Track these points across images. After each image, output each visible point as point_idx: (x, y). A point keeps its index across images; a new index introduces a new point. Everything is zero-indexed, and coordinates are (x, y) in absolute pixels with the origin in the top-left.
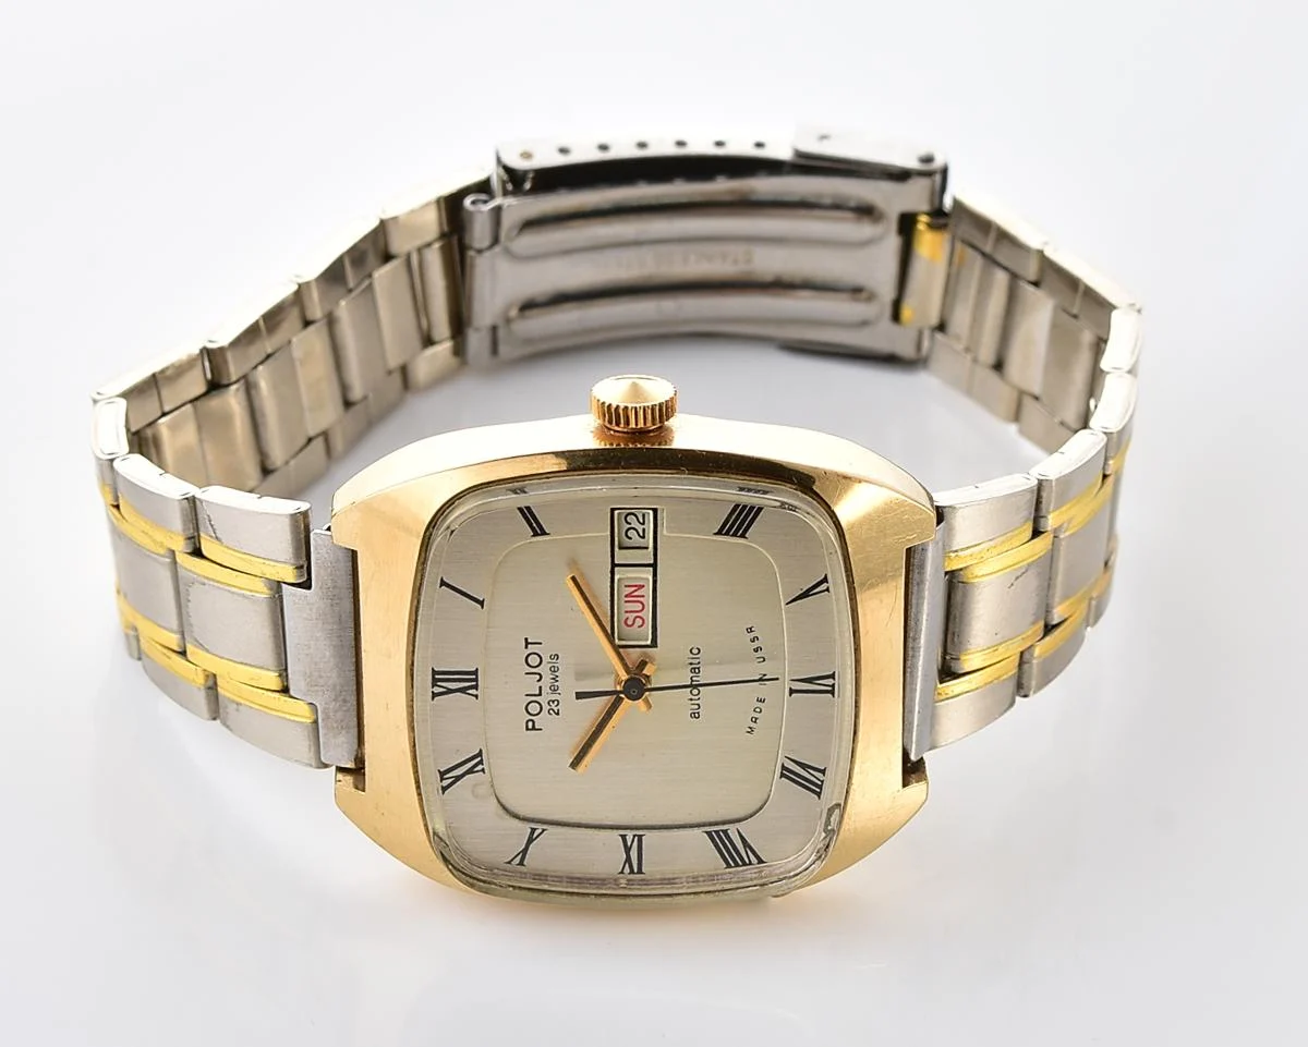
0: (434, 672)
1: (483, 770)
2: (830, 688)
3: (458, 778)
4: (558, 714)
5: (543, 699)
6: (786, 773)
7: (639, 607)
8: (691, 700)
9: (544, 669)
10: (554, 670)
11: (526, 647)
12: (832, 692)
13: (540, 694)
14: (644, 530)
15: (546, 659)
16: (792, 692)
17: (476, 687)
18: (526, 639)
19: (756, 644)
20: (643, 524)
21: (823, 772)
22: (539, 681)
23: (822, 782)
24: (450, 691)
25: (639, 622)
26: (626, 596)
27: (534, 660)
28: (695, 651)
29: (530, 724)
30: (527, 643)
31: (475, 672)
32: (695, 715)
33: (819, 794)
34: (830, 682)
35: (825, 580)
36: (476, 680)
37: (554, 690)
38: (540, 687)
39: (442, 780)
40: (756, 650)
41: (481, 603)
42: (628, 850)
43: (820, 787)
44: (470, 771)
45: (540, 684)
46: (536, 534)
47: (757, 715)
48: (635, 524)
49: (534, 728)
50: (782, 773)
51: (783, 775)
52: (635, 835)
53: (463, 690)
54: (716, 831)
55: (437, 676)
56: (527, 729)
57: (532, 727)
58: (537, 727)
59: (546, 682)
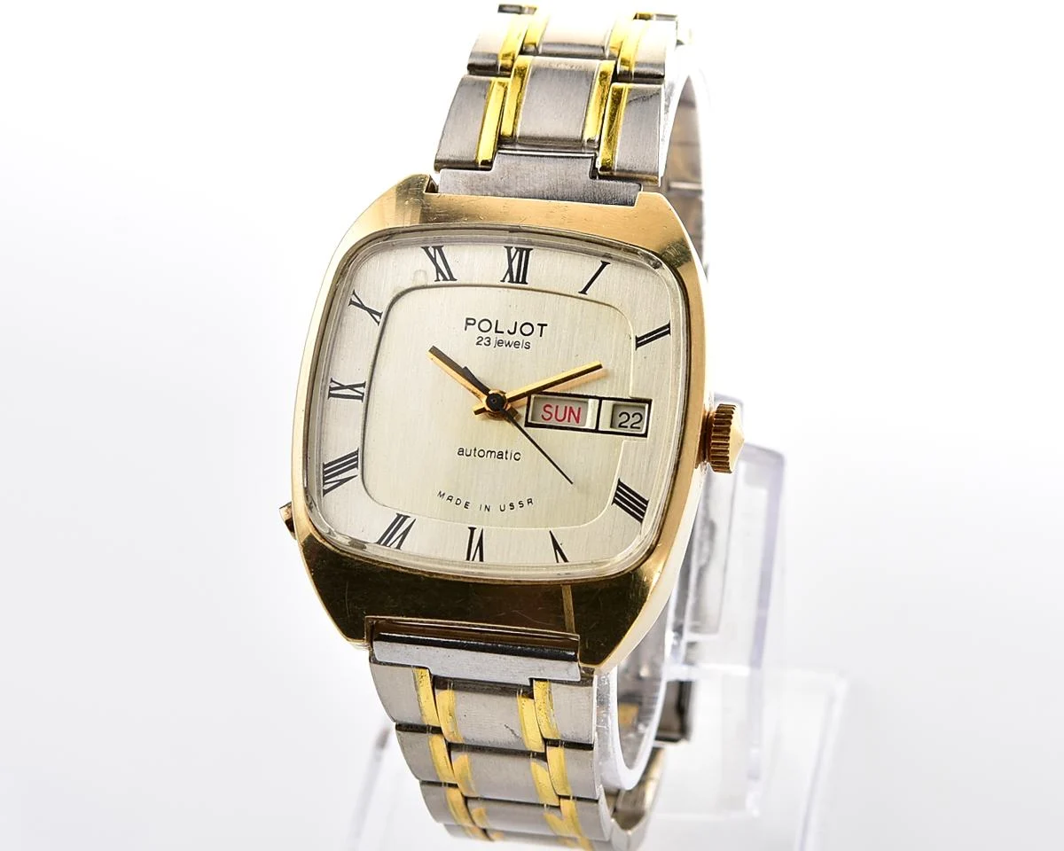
0: (528, 250)
1: (438, 280)
2: (471, 558)
3: (434, 260)
4: (478, 344)
5: (492, 334)
6: (401, 519)
7: (560, 416)
8: (475, 450)
9: (518, 337)
10: (516, 344)
11: (539, 325)
12: (468, 559)
13: (496, 332)
14: (626, 427)
15: (527, 339)
16: (472, 529)
17: (511, 281)
18: (546, 325)
19: (516, 505)
21: (398, 547)
22: (509, 332)
23: (390, 546)
24: (510, 261)
25: (547, 415)
26: (571, 408)
27: (527, 329)
28: (517, 456)
29: (472, 322)
30: (542, 325)
31: (524, 282)
32: (461, 452)
33: (379, 543)
35: (566, 561)
36: (518, 282)
37: (499, 343)
38: (502, 332)
39: (434, 247)
40: (511, 505)
41: (584, 292)
42: (351, 387)
43: (385, 544)
44: (439, 270)
45: (506, 332)
46: (638, 339)
47: (454, 500)
48: (632, 420)
49: (467, 324)
50: (401, 515)
51: (399, 516)
52: (363, 394)
53: (510, 271)
54: (357, 459)
55: (525, 252)
56: (468, 319)
57: (469, 322)
58: (468, 327)
59: (506, 337)
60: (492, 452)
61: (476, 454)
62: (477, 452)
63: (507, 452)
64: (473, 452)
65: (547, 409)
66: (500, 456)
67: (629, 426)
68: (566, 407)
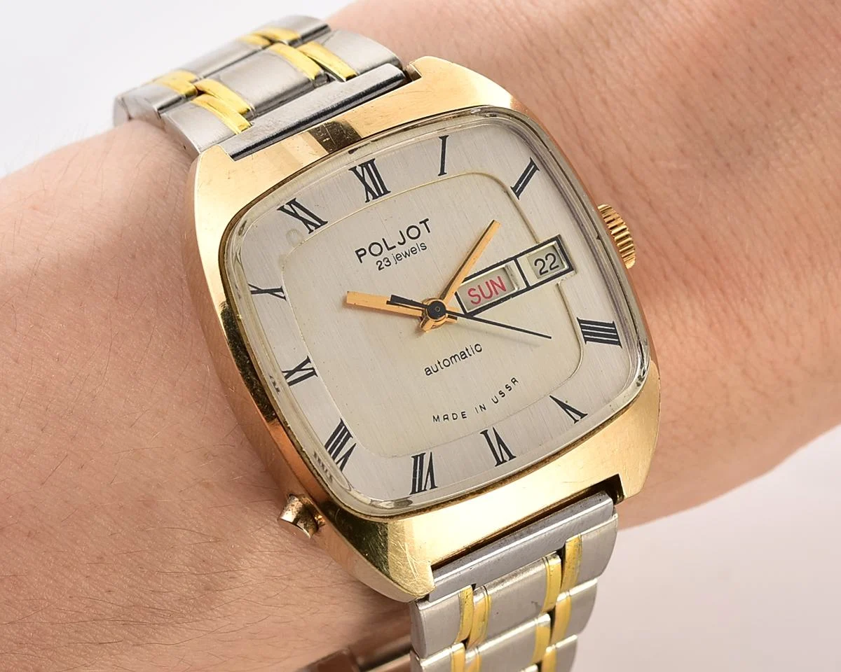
0: (372, 162)
1: (311, 231)
2: (501, 460)
3: (296, 215)
4: (380, 269)
5: (386, 253)
6: (419, 459)
7: (487, 293)
8: (439, 363)
9: (410, 243)
10: (413, 251)
11: (421, 223)
12: (499, 463)
13: (389, 249)
14: (547, 271)
15: (419, 241)
16: (485, 433)
17: (375, 197)
18: (427, 220)
19: (505, 391)
20: (551, 269)
21: (433, 486)
22: (399, 243)
23: (425, 490)
24: (362, 180)
25: (476, 299)
26: (491, 281)
27: (414, 232)
28: (478, 349)
29: (363, 252)
30: (424, 222)
31: (386, 192)
32: (428, 371)
33: (414, 492)
34: (506, 457)
35: (582, 416)
36: (381, 195)
37: (398, 258)
38: (395, 247)
39: (289, 204)
40: (501, 393)
41: (442, 173)
42: (299, 368)
43: (420, 490)
44: (306, 222)
45: (397, 245)
46: (514, 189)
47: (450, 417)
48: (548, 263)
49: (360, 257)
50: (417, 456)
51: (416, 458)
52: (313, 369)
53: (368, 189)
54: (346, 429)
55: (369, 165)
56: (357, 252)
57: (360, 254)
58: (362, 258)
59: (400, 249)
60: (454, 357)
61: (443, 366)
62: (441, 364)
63: (467, 350)
64: (438, 365)
65: (472, 293)
66: (464, 355)
67: (549, 269)
68: (487, 283)
